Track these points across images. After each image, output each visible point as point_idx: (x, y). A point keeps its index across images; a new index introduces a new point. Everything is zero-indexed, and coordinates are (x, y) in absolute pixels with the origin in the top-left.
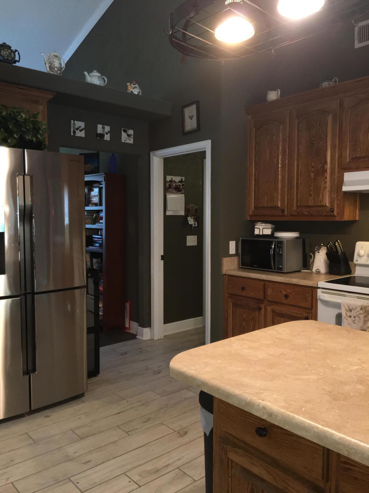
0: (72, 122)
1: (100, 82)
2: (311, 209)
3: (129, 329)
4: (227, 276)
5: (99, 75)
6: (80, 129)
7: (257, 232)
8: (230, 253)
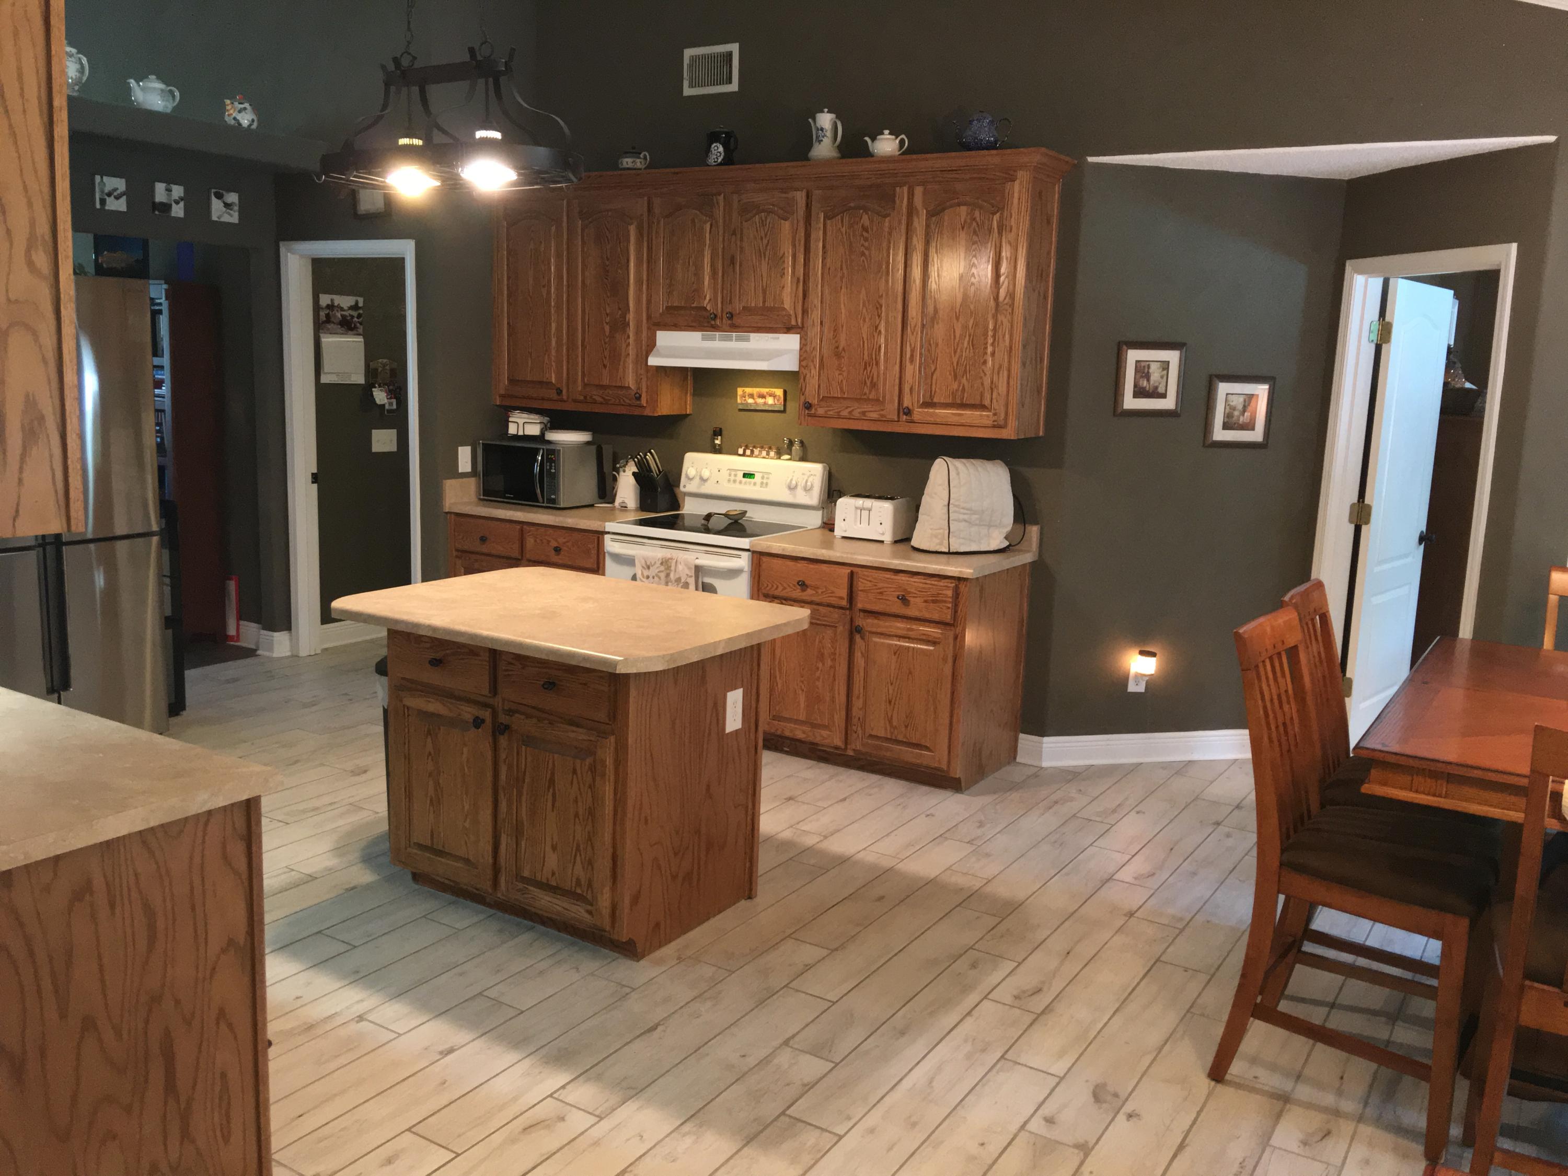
0: (98, 178)
1: (164, 103)
2: (606, 392)
3: (238, 637)
4: (453, 516)
5: (162, 86)
6: (115, 194)
7: (512, 430)
8: (460, 471)
